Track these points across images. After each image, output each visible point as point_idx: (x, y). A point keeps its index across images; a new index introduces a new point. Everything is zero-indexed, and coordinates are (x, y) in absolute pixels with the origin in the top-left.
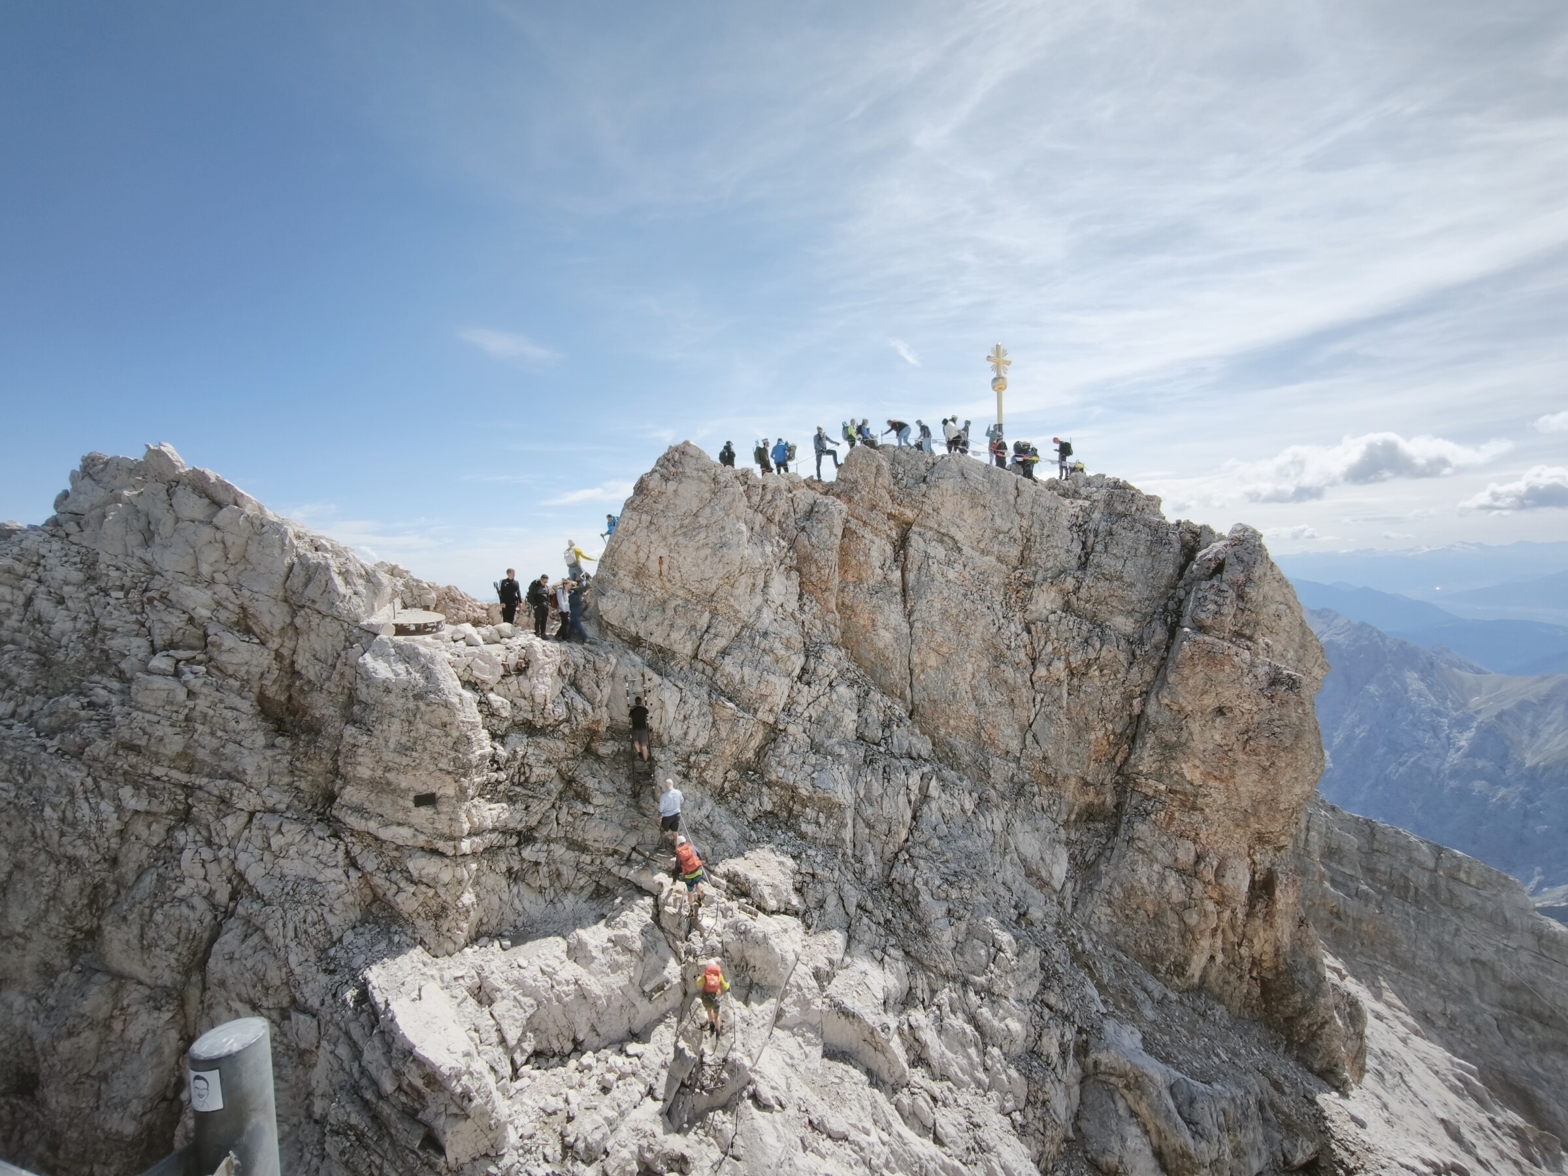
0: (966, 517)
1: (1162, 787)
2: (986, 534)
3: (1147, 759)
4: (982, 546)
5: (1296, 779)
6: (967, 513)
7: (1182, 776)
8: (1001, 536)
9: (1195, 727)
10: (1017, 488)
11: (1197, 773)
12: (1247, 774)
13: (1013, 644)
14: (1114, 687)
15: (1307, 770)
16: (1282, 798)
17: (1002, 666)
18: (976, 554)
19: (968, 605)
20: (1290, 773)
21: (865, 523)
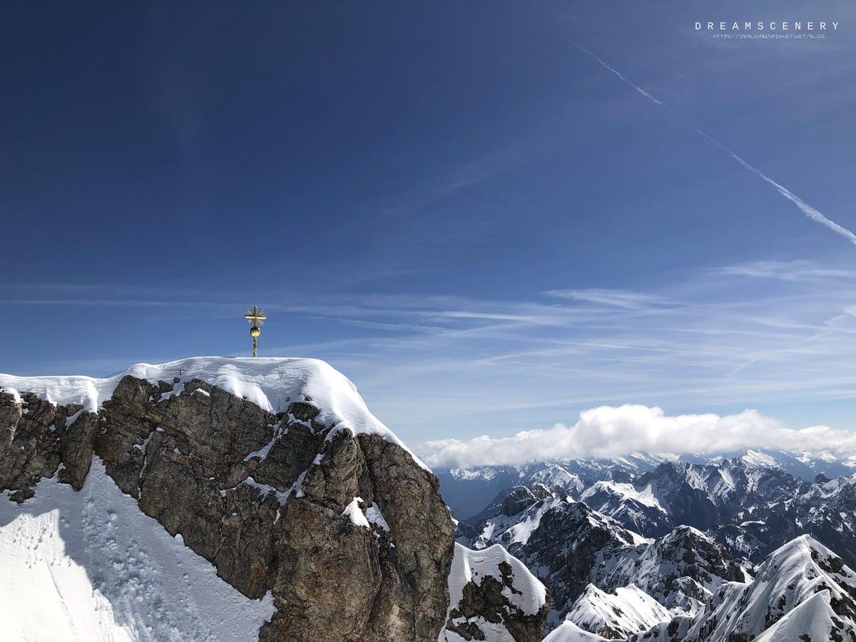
0: (193, 420)
1: (285, 602)
2: (206, 431)
3: (279, 583)
4: (203, 438)
5: (352, 595)
6: (194, 418)
7: (295, 594)
8: (215, 433)
9: (302, 559)
10: (230, 402)
11: (303, 591)
12: (328, 591)
13: (210, 503)
14: (266, 533)
15: (357, 589)
16: (347, 608)
17: (199, 519)
18: (197, 444)
19: (182, 477)
20: (349, 592)
21: (121, 424)
